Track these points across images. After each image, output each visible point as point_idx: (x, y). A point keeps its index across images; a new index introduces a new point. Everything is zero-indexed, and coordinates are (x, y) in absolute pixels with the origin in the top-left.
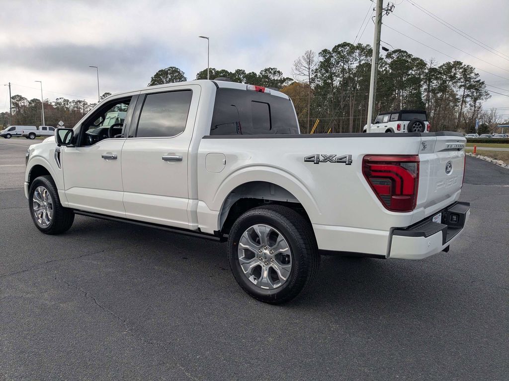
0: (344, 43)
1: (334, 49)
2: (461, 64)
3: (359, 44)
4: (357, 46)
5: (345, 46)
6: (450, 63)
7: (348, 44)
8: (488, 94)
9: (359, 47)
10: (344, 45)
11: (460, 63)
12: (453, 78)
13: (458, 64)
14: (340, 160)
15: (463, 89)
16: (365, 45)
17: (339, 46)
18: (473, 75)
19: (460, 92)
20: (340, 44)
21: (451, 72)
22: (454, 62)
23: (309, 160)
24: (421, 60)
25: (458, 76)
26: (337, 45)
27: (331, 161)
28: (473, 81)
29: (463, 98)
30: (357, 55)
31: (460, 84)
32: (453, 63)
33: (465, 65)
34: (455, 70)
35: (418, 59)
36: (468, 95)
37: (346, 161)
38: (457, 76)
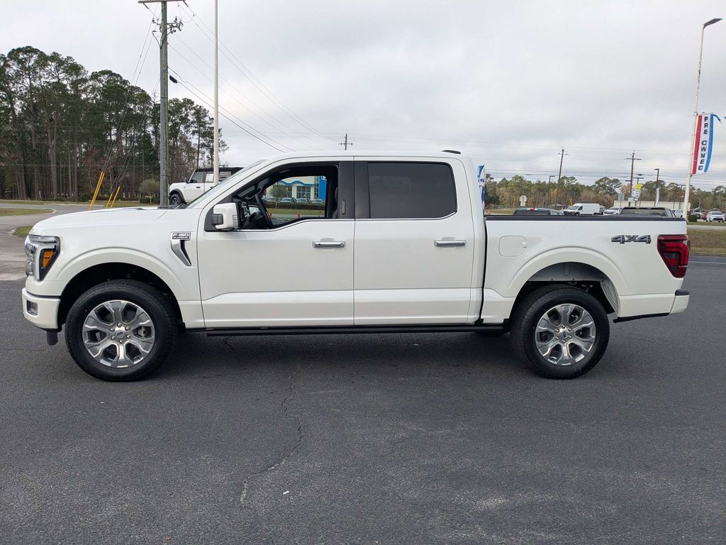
0: (28, 47)
1: (10, 54)
2: (192, 103)
3: (54, 53)
4: (52, 56)
5: (30, 52)
6: (178, 100)
7: (35, 51)
8: (225, 145)
9: (55, 57)
10: (29, 50)
11: (190, 102)
12: (184, 120)
13: (188, 102)
14: (642, 240)
15: (196, 136)
16: (65, 57)
17: (19, 50)
18: (207, 119)
19: (194, 140)
20: (21, 47)
21: (181, 112)
22: (184, 99)
23: (615, 240)
24: (143, 91)
25: (191, 118)
26: (15, 48)
27: (635, 241)
28: (209, 127)
29: (199, 147)
30: (53, 69)
31: (194, 129)
32: (182, 101)
33: (197, 106)
34: (186, 110)
35: (138, 89)
36: (203, 145)
37: (646, 240)
38: (189, 118)
